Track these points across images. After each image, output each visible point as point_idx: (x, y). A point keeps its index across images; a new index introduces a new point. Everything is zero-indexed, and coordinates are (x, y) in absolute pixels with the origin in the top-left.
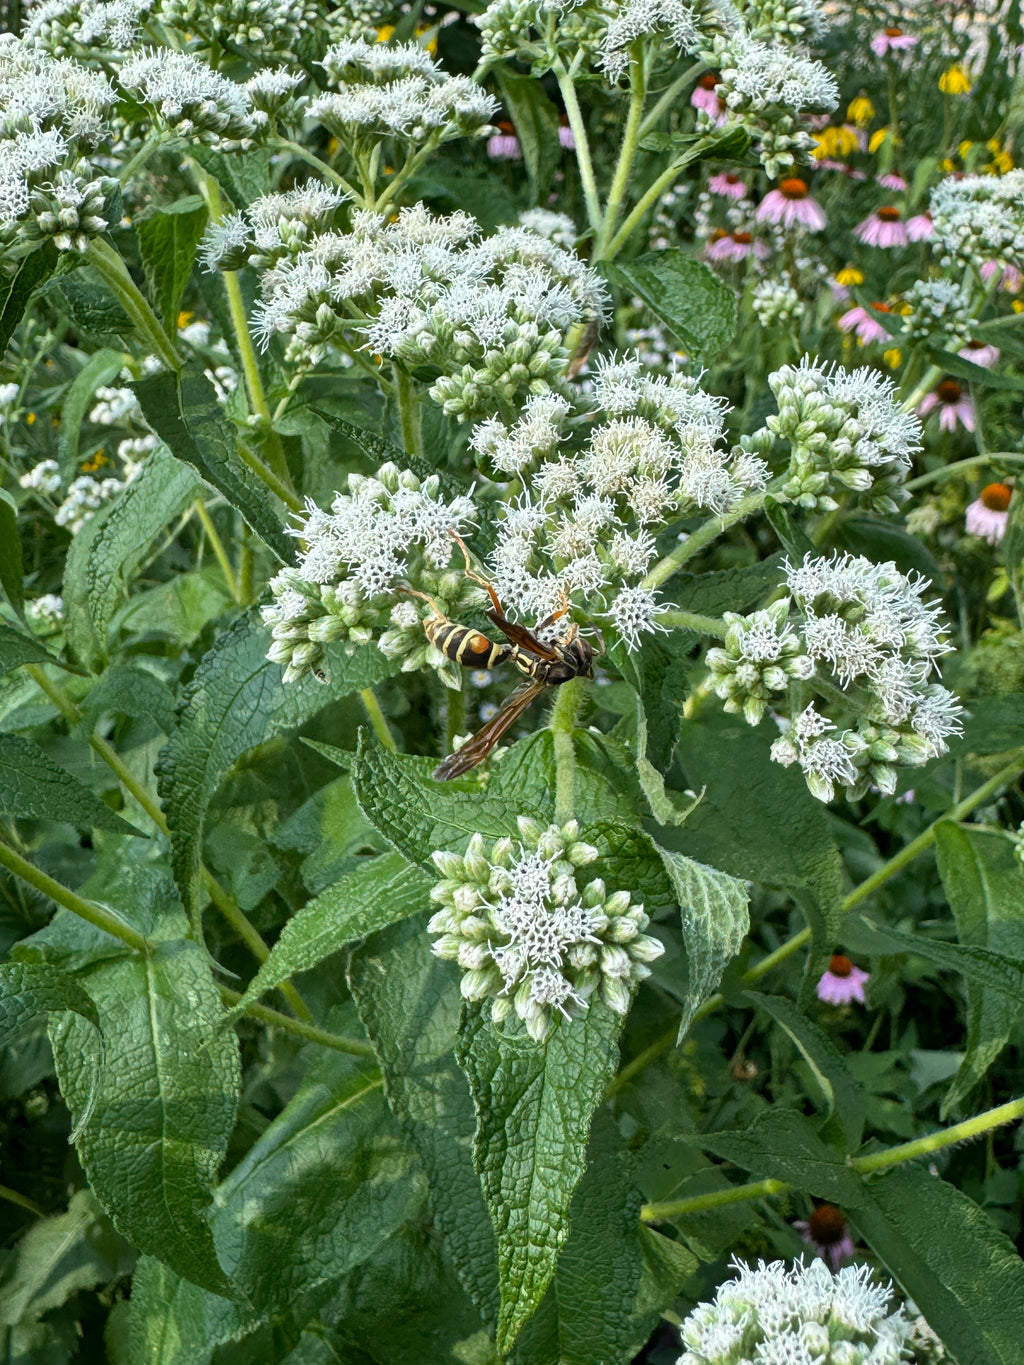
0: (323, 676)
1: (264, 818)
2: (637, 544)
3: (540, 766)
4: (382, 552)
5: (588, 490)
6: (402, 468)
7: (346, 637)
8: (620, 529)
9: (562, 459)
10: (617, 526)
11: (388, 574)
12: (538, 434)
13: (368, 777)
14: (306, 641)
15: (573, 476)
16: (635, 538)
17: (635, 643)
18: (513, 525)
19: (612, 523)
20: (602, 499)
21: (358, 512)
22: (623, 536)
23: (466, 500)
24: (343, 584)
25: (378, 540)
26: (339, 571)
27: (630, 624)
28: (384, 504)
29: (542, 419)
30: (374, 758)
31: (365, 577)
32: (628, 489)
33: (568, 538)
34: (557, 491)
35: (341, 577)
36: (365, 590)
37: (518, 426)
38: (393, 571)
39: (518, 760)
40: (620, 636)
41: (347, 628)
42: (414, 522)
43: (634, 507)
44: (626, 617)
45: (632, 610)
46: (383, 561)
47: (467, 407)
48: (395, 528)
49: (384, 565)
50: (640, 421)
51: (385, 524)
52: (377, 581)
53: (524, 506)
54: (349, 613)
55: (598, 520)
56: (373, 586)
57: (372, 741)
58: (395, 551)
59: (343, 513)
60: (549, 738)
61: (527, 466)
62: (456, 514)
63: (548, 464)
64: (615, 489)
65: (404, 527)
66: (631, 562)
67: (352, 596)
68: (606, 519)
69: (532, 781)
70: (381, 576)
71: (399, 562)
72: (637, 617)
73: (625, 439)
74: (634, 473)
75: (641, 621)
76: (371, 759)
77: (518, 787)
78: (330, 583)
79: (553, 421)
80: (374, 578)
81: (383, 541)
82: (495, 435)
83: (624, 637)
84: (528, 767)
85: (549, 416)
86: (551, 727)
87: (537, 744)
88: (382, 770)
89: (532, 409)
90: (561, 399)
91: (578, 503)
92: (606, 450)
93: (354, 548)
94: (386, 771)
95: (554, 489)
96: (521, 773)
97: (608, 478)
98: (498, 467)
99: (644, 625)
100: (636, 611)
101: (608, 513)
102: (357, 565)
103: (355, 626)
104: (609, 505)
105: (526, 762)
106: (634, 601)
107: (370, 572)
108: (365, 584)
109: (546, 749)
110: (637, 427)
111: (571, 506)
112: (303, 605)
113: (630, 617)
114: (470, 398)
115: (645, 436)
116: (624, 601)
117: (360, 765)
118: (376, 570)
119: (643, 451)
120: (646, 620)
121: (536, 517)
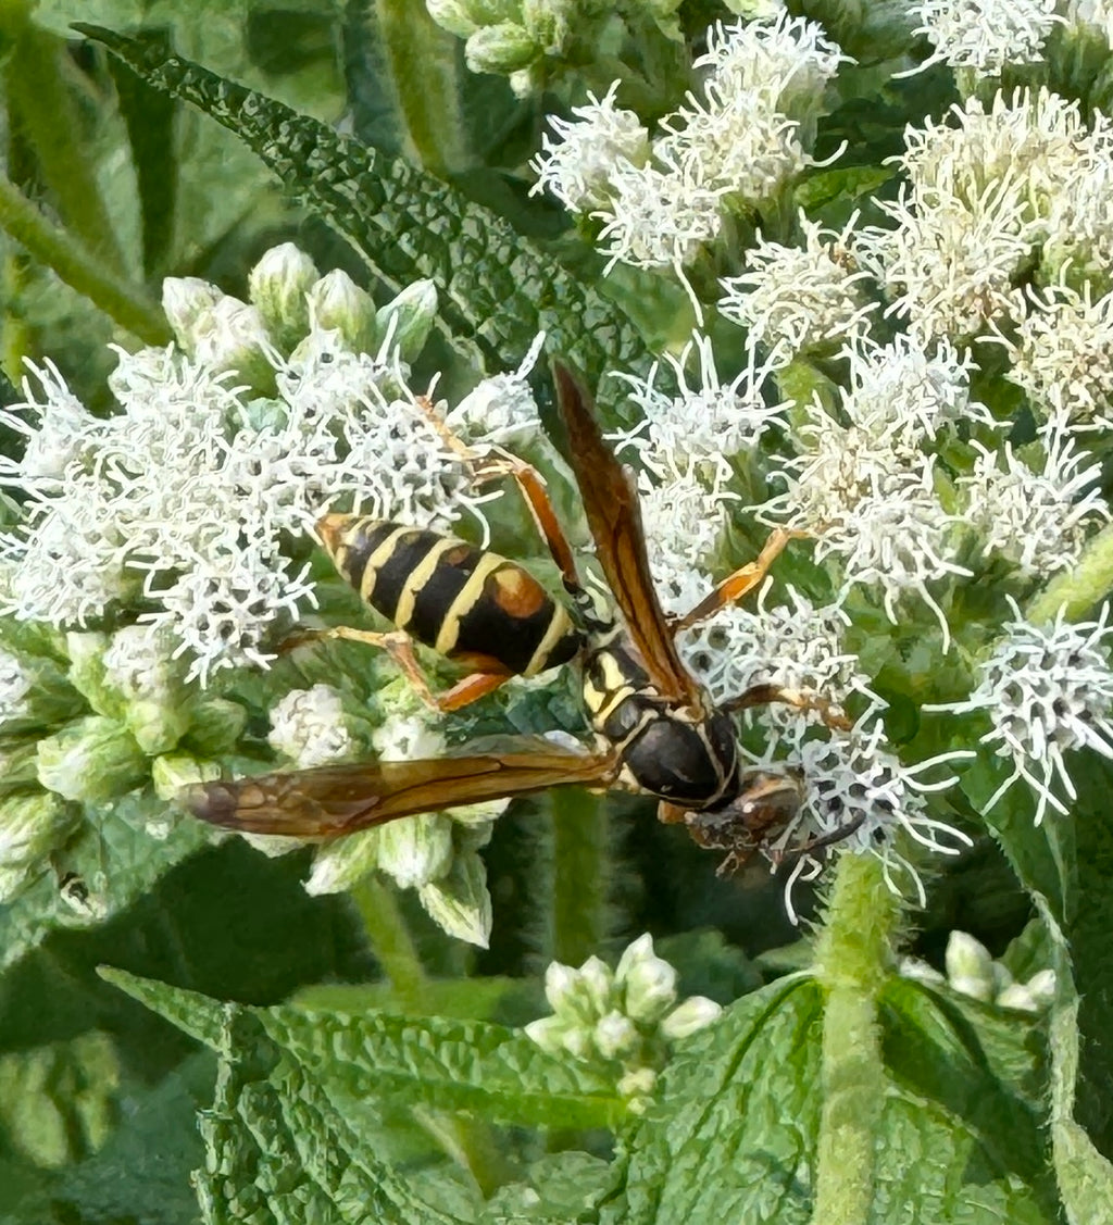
0: (81, 891)
1: (81, 1085)
2: (1045, 485)
3: (783, 1090)
4: (243, 542)
5: (888, 329)
6: (323, 266)
7: (146, 781)
8: (992, 441)
9: (811, 229)
10: (983, 433)
11: (259, 608)
12: (744, 146)
13: (248, 1167)
14: (33, 789)
15: (846, 284)
16: (1037, 466)
17: (1057, 787)
18: (666, 445)
19: (963, 423)
20: (930, 354)
21: (179, 410)
22: (1002, 464)
23: (513, 384)
24: (126, 636)
25: (232, 504)
26: (120, 590)
27: (1037, 731)
28: (259, 382)
29: (754, 100)
30: (269, 1109)
31: (190, 617)
32: (1008, 327)
33: (833, 475)
34: (795, 331)
35: (126, 612)
36: (191, 655)
37: (680, 124)
38: (273, 602)
39: (719, 1072)
40: (1010, 765)
41: (147, 763)
42: (343, 450)
43: (1028, 384)
44: (1024, 712)
45: (1041, 689)
46: (244, 572)
47: (538, 49)
48: (283, 470)
49: (247, 583)
50: (1051, 102)
51: (255, 453)
52: (226, 630)
53: (695, 386)
54: (149, 719)
55: (922, 414)
56: (213, 646)
57: (264, 1053)
58: (284, 538)
59: (135, 410)
60: (813, 1001)
61: (708, 249)
62: (477, 431)
63: (767, 249)
64: (970, 326)
65: (310, 464)
66: (1030, 542)
67: (153, 674)
68: (945, 410)
69: (758, 1140)
70: (239, 613)
71: (292, 572)
72: (1059, 708)
73: (1004, 161)
74: (1028, 274)
75: (1071, 721)
76: (258, 1109)
77: (718, 1150)
78: (94, 625)
79: (791, 105)
80: (215, 620)
81: (245, 507)
82: (613, 149)
83: (1020, 769)
84: (747, 1090)
85: (775, 91)
86: (818, 971)
87: (776, 1022)
88: (288, 1146)
89: (726, 67)
90: (814, 31)
91: (857, 366)
92: (946, 197)
93: (165, 528)
94: (302, 1147)
95: (786, 327)
96: (727, 1112)
97: (947, 294)
98: (618, 251)
99: (1083, 735)
100: (1055, 693)
101: (951, 393)
102: (168, 579)
103: (171, 754)
104: (953, 369)
105: (744, 1075)
106: (1048, 661)
107: (204, 604)
108: (192, 637)
109: (801, 1039)
110: (1044, 121)
111: (840, 374)
112: (20, 688)
113: (1036, 711)
114: (544, 25)
115: (1066, 153)
116: (1018, 662)
117: (226, 1131)
118: (222, 595)
119: (1059, 205)
120: (1085, 716)
121: (735, 416)
